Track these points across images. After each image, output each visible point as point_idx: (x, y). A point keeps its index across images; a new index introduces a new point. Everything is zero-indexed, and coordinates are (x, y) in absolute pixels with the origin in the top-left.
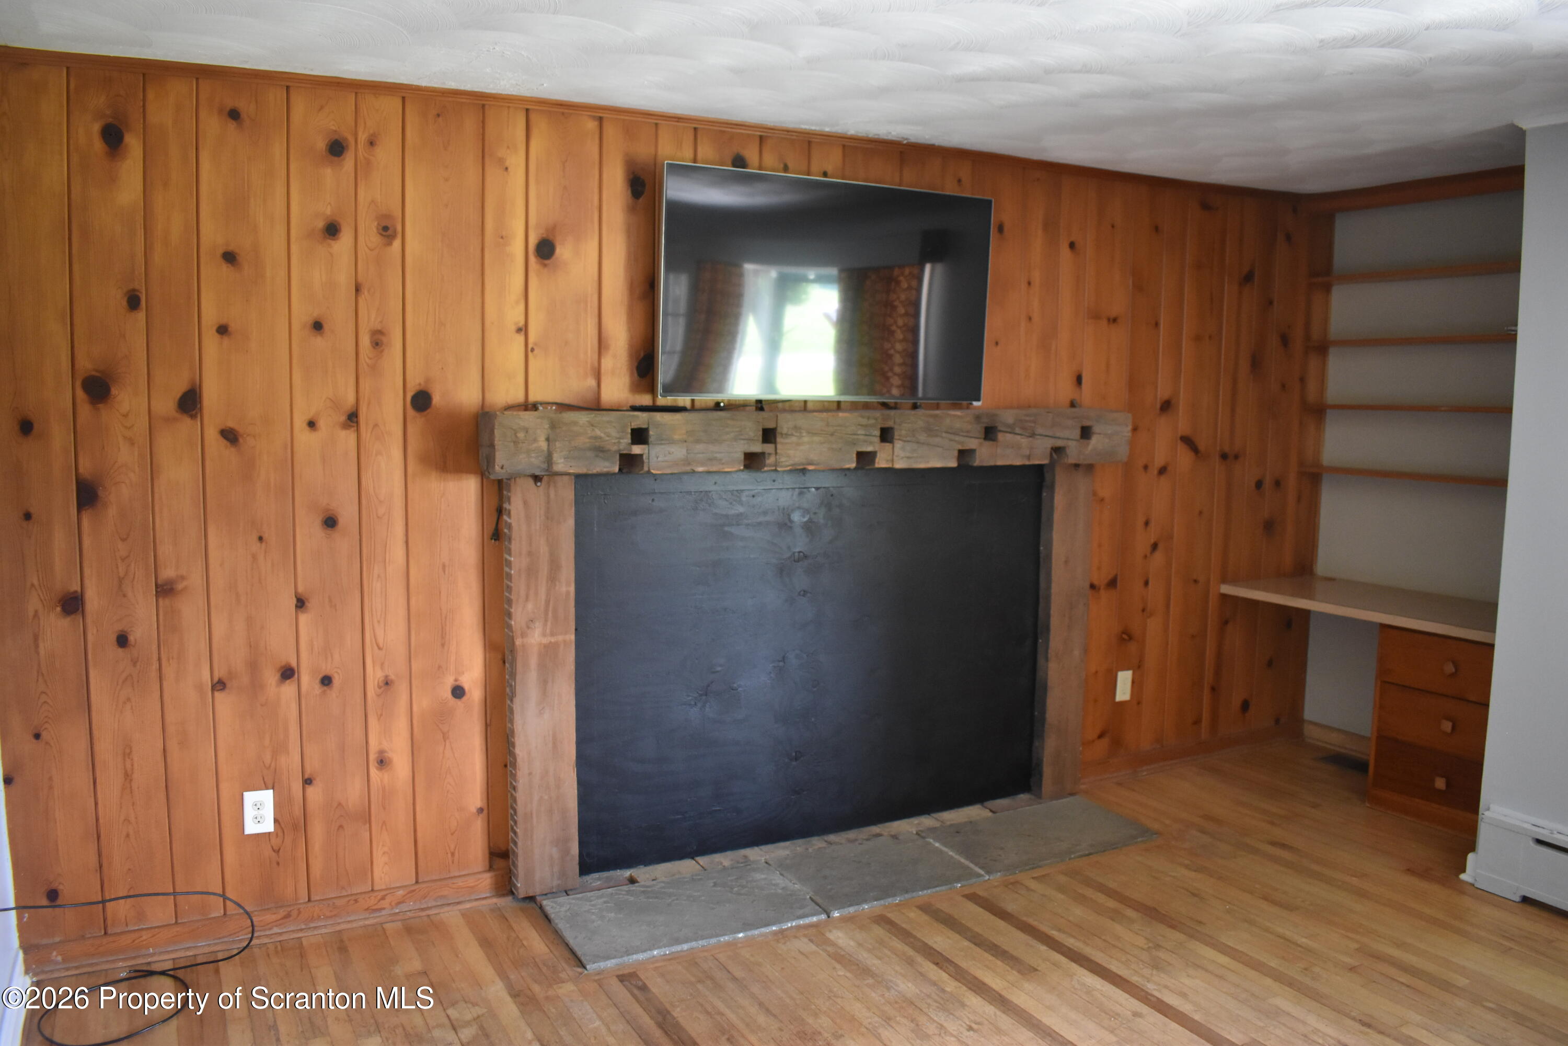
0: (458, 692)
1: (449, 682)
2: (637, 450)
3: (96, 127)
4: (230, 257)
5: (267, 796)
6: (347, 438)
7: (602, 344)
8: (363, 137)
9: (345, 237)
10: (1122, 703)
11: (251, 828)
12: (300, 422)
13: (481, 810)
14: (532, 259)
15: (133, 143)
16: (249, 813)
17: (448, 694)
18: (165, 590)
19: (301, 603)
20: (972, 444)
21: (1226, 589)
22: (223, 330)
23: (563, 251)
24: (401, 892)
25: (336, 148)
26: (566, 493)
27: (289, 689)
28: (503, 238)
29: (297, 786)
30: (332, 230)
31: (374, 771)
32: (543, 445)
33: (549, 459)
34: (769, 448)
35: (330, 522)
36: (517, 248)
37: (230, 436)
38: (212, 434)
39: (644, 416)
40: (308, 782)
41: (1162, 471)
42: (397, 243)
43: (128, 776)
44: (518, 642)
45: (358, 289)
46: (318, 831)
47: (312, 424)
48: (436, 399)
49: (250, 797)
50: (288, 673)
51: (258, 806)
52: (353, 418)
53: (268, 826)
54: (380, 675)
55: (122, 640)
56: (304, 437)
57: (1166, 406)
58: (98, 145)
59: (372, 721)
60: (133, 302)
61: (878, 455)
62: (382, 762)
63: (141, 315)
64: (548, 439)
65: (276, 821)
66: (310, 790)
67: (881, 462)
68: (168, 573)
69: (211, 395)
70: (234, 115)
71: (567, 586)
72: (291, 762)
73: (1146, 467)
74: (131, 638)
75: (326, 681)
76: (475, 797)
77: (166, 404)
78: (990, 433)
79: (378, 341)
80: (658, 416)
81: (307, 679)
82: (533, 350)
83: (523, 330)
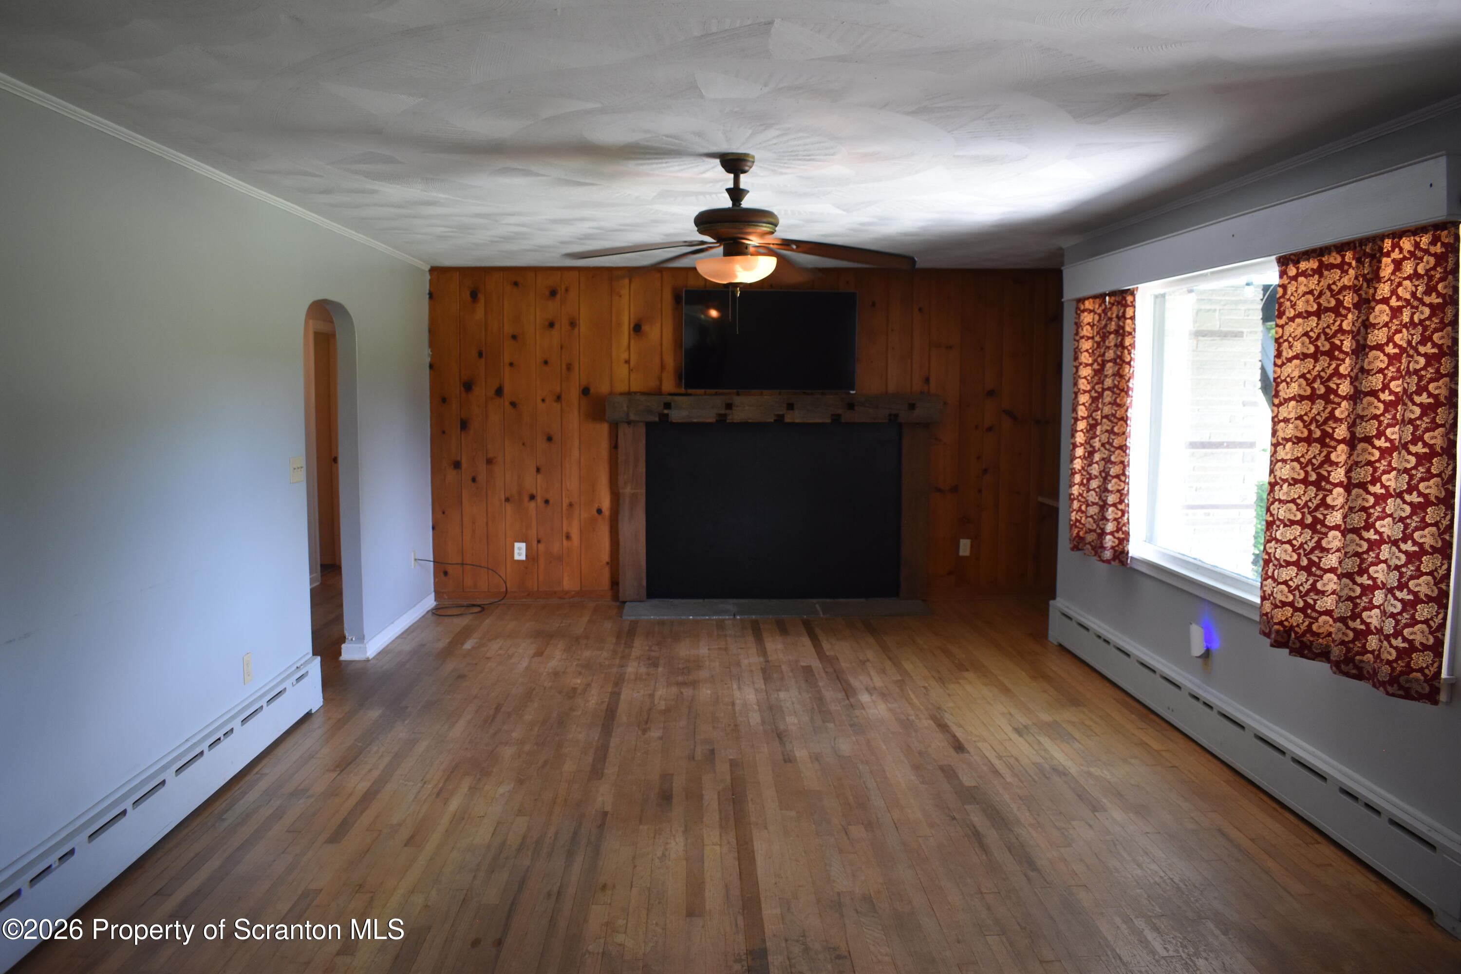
0: (599, 511)
1: (596, 506)
2: (666, 412)
3: (468, 293)
4: (514, 337)
5: (523, 546)
6: (557, 406)
7: (663, 367)
8: (563, 288)
9: (557, 326)
10: (964, 557)
11: (517, 557)
12: (539, 400)
13: (608, 563)
14: (632, 332)
15: (481, 297)
16: (516, 551)
17: (595, 512)
18: (490, 461)
19: (538, 470)
20: (840, 411)
21: (1041, 499)
22: (511, 364)
23: (646, 328)
24: (573, 593)
25: (553, 293)
26: (642, 430)
27: (532, 504)
28: (619, 325)
29: (535, 543)
30: (551, 325)
31: (565, 542)
32: (625, 408)
33: (628, 415)
34: (728, 412)
35: (550, 439)
36: (626, 328)
37: (513, 404)
38: (507, 404)
39: (670, 397)
40: (539, 542)
41: (990, 429)
42: (576, 330)
43: (474, 531)
44: (621, 491)
45: (561, 348)
46: (542, 562)
47: (543, 400)
48: (592, 391)
49: (517, 545)
50: (532, 497)
51: (520, 549)
52: (559, 398)
53: (523, 557)
54: (567, 501)
55: (474, 480)
56: (541, 406)
57: (991, 394)
58: (469, 298)
59: (564, 519)
60: (480, 355)
61: (786, 416)
62: (568, 537)
63: (483, 360)
64: (628, 407)
65: (526, 556)
66: (540, 545)
67: (788, 420)
68: (491, 455)
69: (507, 389)
70: (516, 284)
71: (642, 469)
72: (533, 533)
73: (977, 427)
74: (477, 479)
75: (547, 502)
76: (605, 556)
77: (491, 392)
78: (851, 406)
79: (569, 367)
80: (676, 398)
81: (539, 499)
82: (632, 370)
83: (627, 362)
